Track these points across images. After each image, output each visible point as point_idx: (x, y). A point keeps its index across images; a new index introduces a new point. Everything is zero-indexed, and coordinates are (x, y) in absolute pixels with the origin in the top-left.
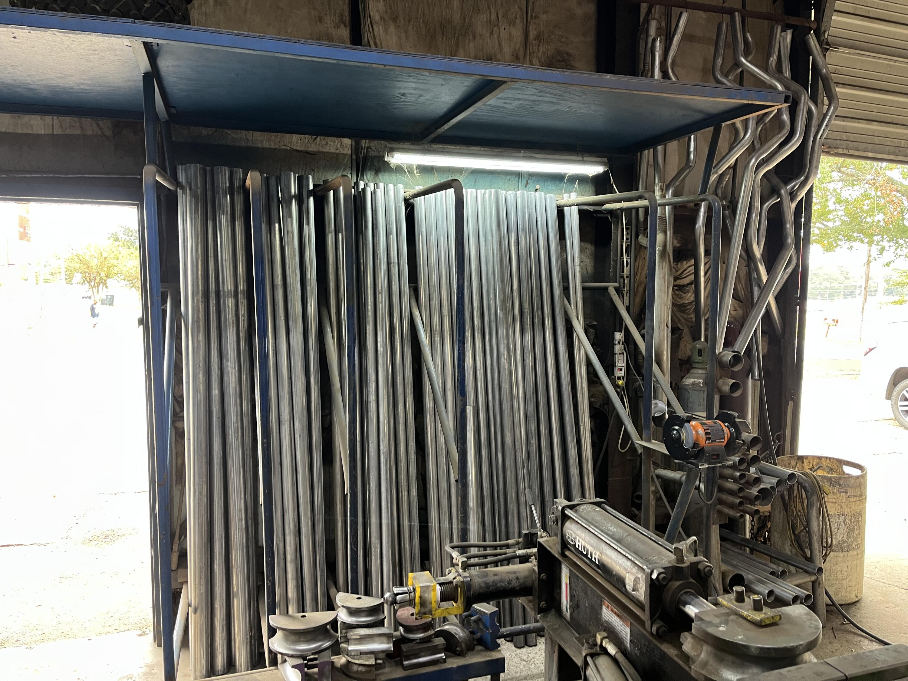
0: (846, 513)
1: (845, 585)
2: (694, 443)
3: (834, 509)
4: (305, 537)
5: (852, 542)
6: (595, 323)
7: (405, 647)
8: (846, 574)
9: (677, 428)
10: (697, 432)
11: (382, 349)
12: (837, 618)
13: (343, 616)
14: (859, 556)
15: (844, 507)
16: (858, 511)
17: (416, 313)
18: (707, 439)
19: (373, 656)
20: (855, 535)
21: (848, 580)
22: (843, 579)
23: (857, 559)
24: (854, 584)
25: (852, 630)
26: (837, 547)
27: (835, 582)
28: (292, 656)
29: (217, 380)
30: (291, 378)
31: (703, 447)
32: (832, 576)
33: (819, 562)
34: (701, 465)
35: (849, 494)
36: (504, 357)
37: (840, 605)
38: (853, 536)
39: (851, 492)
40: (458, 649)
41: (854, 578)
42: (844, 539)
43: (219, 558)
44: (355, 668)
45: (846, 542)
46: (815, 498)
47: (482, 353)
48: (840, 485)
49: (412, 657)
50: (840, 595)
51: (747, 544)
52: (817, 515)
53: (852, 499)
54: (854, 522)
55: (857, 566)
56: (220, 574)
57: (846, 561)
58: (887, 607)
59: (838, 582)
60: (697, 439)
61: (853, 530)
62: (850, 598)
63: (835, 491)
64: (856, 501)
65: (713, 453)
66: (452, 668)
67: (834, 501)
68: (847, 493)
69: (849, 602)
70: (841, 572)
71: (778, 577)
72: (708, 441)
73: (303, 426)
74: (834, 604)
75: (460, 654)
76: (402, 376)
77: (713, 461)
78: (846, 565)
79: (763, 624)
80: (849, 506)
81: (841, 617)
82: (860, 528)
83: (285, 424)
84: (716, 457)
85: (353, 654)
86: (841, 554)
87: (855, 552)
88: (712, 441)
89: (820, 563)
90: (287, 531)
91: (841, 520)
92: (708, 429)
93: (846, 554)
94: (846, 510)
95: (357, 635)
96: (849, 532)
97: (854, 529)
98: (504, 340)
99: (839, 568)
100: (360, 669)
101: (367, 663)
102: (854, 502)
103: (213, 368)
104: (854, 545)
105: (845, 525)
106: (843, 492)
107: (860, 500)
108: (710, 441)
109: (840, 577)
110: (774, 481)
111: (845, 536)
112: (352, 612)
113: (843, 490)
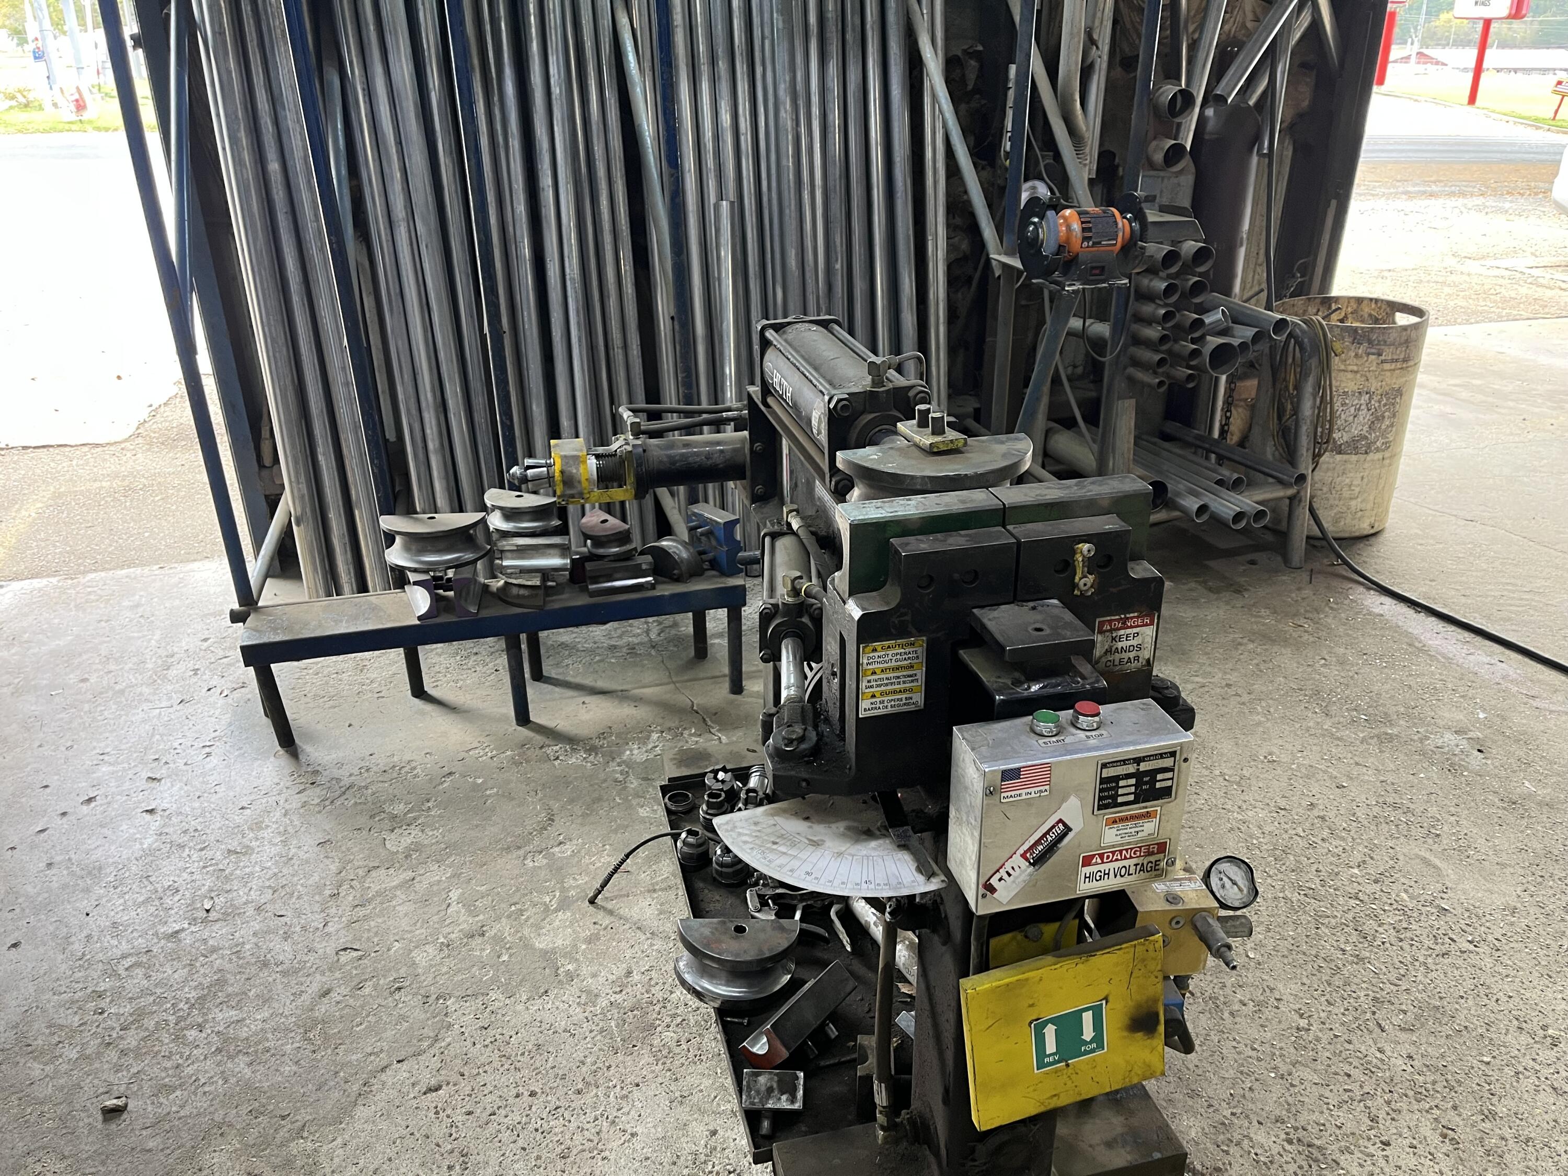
0: (1373, 390)
1: (1353, 509)
2: (1060, 246)
3: (1353, 383)
4: (454, 414)
5: (1377, 438)
6: (980, 48)
7: (589, 566)
8: (1357, 490)
9: (1036, 220)
10: (1069, 227)
11: (558, 91)
12: (1327, 557)
13: (496, 521)
14: (1387, 462)
15: (1372, 380)
16: (1397, 386)
17: (623, 20)
18: (1085, 239)
19: (539, 575)
20: (1383, 427)
21: (1359, 500)
22: (1351, 499)
23: (1383, 466)
24: (1369, 506)
25: (1344, 573)
26: (1349, 446)
27: (1336, 502)
28: (415, 570)
29: (273, 144)
30: (401, 143)
31: (1078, 254)
32: (1334, 492)
33: (1305, 466)
34: (1070, 285)
35: (1383, 358)
36: (785, 109)
37: (1335, 539)
38: (1380, 428)
39: (1387, 354)
40: (676, 572)
41: (1372, 498)
42: (1364, 432)
43: (323, 444)
44: (515, 591)
45: (1366, 438)
46: (1314, 362)
47: (750, 102)
48: (1370, 342)
49: (601, 579)
50: (1342, 523)
51: (1213, 449)
52: (1314, 389)
53: (1387, 366)
54: (1385, 405)
55: (1380, 477)
56: (328, 468)
57: (1361, 469)
58: (1421, 545)
59: (1341, 502)
60: (1068, 240)
61: (1380, 418)
62: (1360, 529)
63: (1360, 351)
64: (1394, 370)
65: (1094, 265)
66: (663, 596)
67: (1355, 368)
68: (1380, 355)
69: (1357, 534)
70: (1350, 486)
71: (1228, 489)
72: (1086, 243)
73: (430, 230)
74: (1324, 537)
75: (678, 580)
76: (602, 145)
77: (1092, 278)
78: (1359, 475)
79: (935, 450)
80: (1380, 378)
81: (1333, 556)
82: (1394, 416)
83: (399, 226)
84: (1097, 272)
85: (509, 571)
86: (1354, 458)
87: (1379, 455)
88: (1094, 243)
89: (1307, 468)
90: (423, 405)
91: (1362, 402)
92: (1089, 222)
93: (1362, 457)
94: (1374, 385)
95: (512, 545)
96: (1373, 422)
97: (1384, 417)
98: (784, 74)
99: (1347, 481)
100: (522, 592)
101: (529, 583)
102: (1390, 370)
103: (262, 122)
104: (1378, 444)
105: (1369, 410)
106: (1373, 354)
107: (1402, 368)
108: (1091, 243)
109: (1346, 493)
110: (1250, 332)
111: (1366, 428)
112: (510, 514)
113: (1373, 351)
